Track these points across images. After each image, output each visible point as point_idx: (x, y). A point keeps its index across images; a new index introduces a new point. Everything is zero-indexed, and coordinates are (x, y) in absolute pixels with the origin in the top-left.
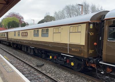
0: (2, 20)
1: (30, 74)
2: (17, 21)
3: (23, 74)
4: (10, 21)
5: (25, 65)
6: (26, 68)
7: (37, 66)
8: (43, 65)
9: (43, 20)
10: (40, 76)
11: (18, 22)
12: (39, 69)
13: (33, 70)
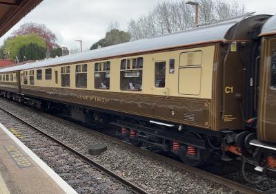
0: (5, 42)
1: (72, 171)
2: (41, 43)
3: (58, 172)
4: (24, 43)
5: (60, 149)
6: (63, 158)
7: (91, 152)
8: (105, 149)
9: (103, 40)
10: (99, 176)
11: (44, 46)
12: (95, 160)
13: (80, 162)
